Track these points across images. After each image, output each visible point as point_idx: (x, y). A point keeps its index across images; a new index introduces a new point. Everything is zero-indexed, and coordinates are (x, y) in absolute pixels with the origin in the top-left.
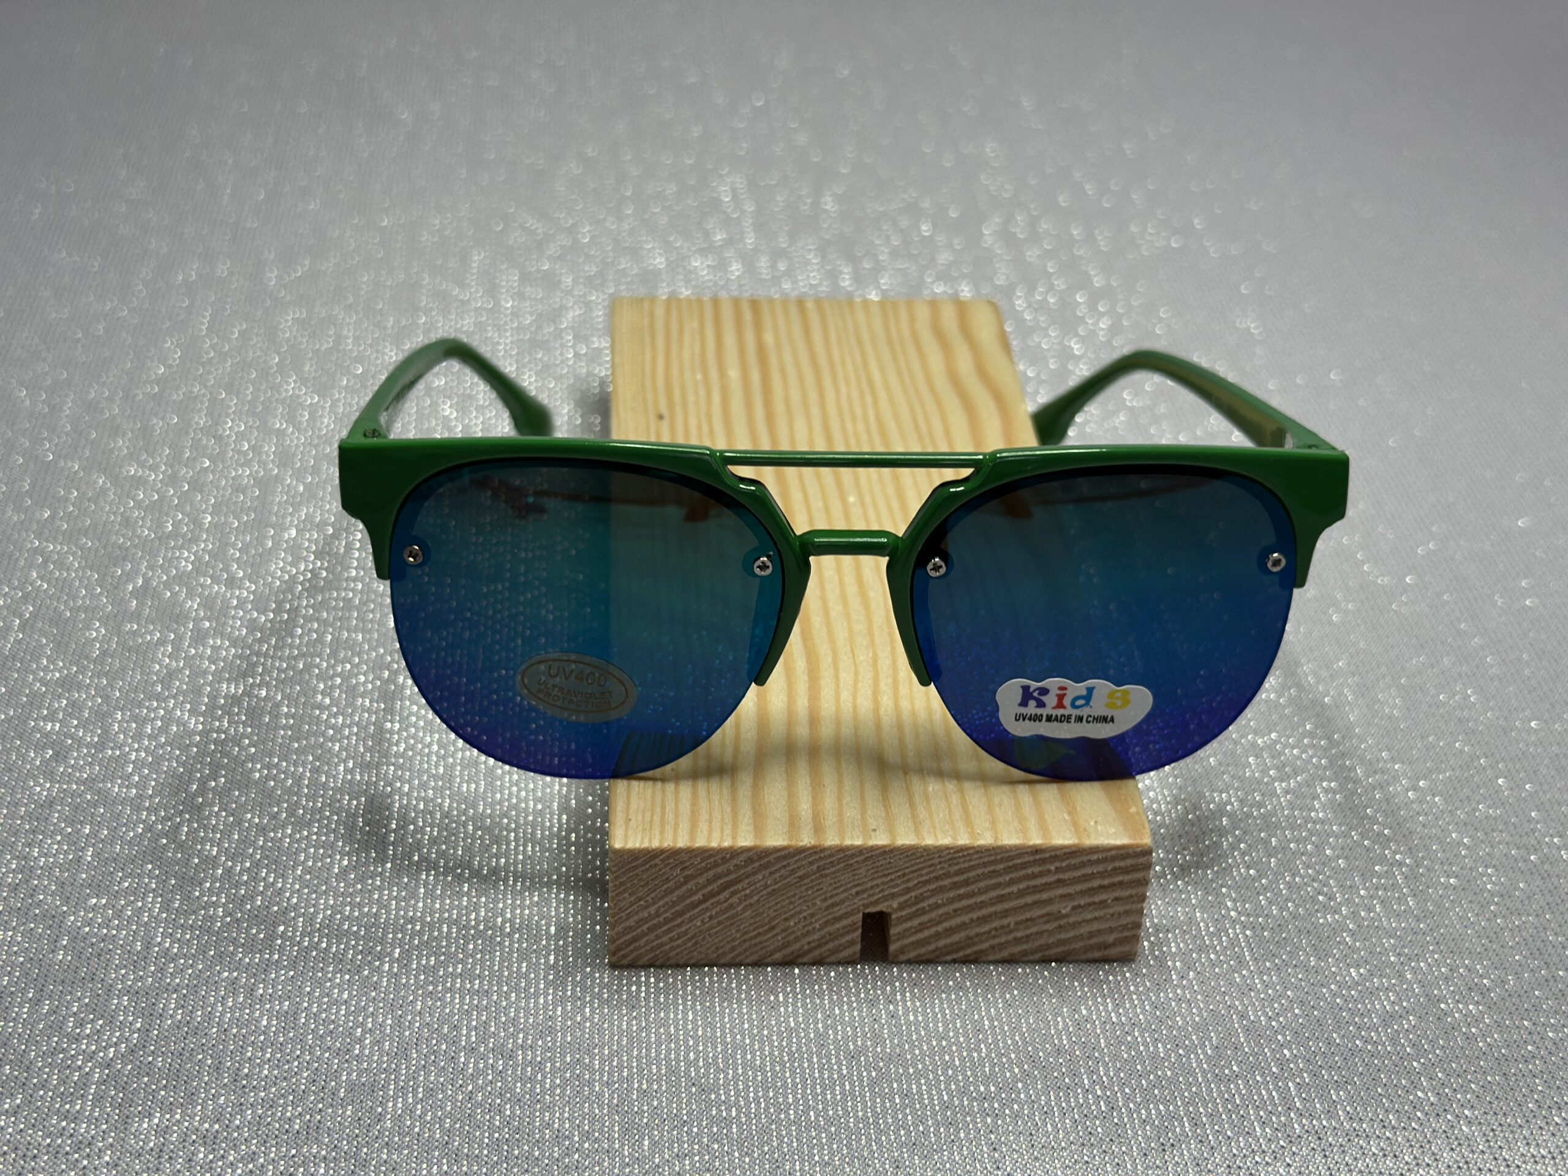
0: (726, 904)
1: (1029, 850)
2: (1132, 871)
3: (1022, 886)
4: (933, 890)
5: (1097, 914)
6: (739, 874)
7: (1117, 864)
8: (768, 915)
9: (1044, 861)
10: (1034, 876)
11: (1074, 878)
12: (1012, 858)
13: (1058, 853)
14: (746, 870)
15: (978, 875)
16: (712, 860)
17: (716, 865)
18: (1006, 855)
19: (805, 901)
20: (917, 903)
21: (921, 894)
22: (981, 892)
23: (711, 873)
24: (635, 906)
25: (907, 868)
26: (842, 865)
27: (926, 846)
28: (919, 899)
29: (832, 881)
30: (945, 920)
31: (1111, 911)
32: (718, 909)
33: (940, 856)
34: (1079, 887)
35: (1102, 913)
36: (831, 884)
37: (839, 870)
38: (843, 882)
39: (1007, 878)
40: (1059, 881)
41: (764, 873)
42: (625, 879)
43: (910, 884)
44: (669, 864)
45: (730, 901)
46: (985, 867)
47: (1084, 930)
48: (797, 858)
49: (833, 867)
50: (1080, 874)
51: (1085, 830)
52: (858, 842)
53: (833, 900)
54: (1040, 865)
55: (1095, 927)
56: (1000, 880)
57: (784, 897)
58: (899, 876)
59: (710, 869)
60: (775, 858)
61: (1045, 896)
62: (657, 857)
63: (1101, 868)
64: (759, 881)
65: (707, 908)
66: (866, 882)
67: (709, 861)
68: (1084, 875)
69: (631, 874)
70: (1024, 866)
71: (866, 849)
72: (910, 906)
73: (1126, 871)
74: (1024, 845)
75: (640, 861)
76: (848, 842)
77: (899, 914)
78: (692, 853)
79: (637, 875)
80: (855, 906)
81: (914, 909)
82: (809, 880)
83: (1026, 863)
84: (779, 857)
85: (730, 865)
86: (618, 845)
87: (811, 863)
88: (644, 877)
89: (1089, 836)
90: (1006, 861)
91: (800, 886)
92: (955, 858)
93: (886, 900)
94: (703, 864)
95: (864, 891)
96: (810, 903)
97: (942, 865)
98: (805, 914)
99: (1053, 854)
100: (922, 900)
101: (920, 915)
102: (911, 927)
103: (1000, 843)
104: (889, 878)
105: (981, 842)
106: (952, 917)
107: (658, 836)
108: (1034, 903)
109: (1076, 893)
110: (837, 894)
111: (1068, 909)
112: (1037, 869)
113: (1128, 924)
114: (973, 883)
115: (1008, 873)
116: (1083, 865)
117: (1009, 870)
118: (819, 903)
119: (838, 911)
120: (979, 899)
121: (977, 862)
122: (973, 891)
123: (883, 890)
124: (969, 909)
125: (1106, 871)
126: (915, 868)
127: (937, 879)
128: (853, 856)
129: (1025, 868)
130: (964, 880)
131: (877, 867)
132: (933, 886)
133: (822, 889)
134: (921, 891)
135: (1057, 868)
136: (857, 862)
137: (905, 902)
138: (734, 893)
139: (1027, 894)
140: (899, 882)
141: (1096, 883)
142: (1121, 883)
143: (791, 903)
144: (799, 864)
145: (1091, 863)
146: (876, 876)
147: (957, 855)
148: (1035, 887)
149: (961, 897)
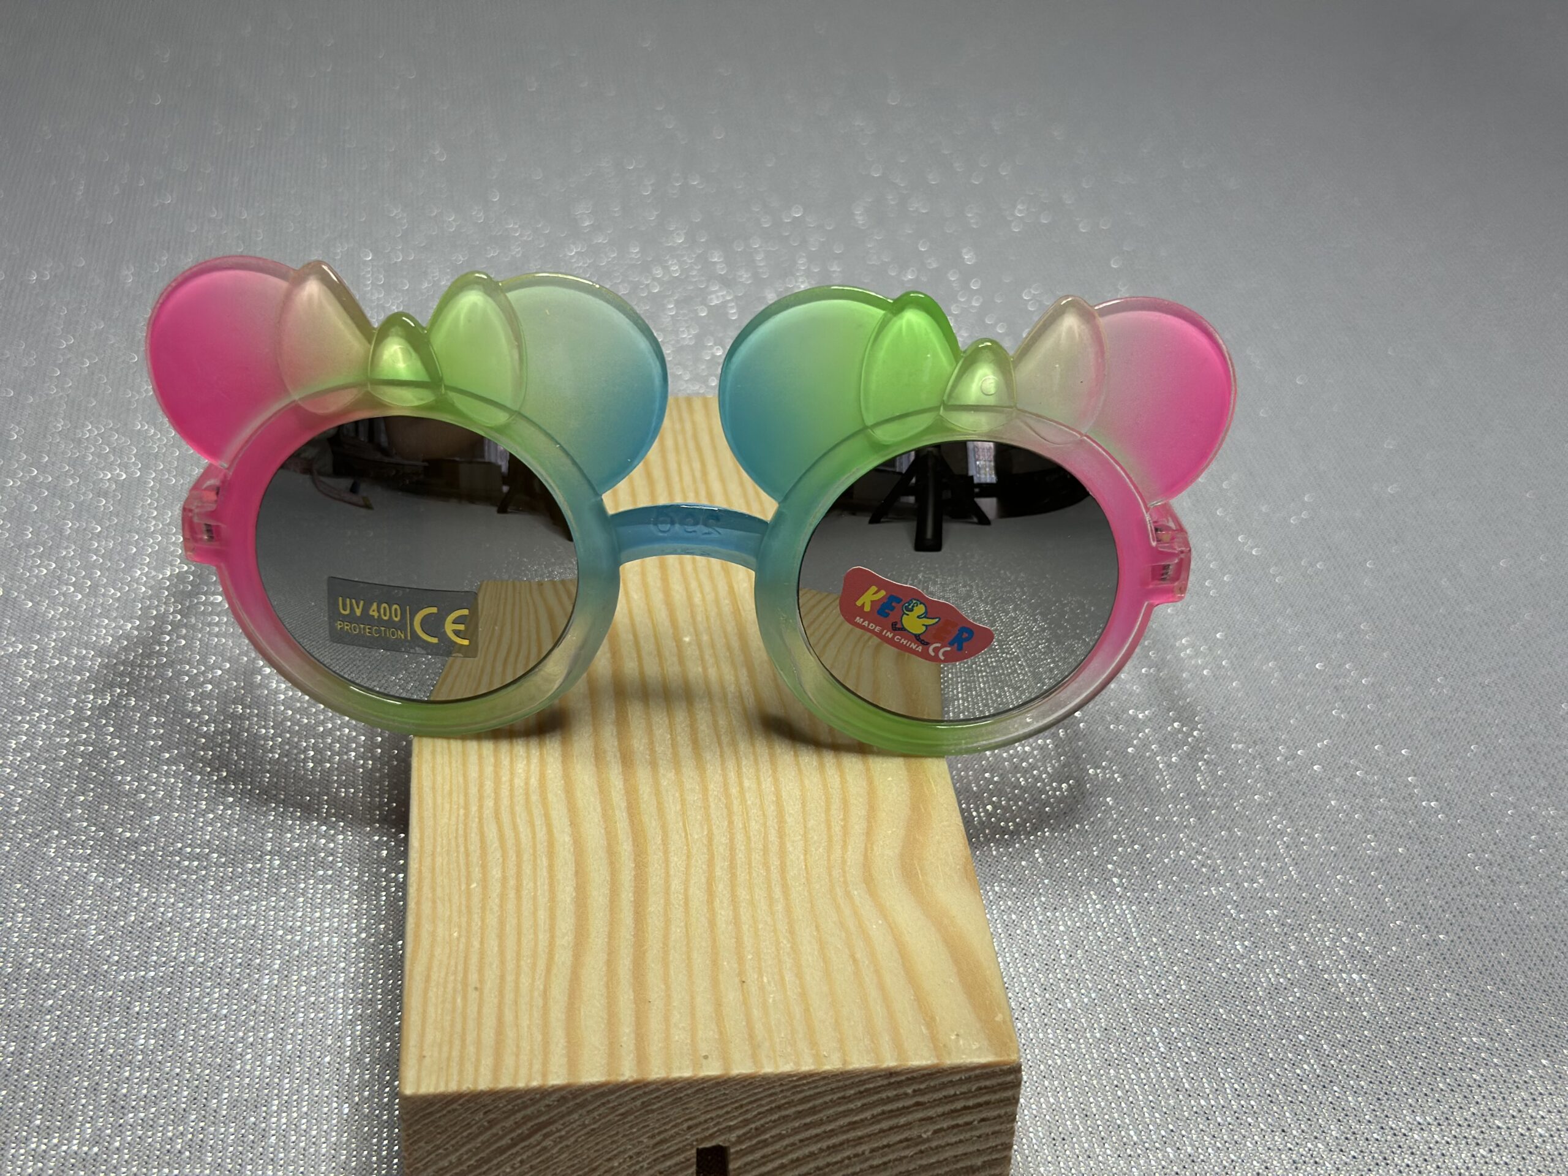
0: (538, 1148)
1: (883, 1073)
2: (1000, 1090)
3: (877, 1110)
4: (775, 1121)
5: (962, 1137)
6: (552, 1114)
7: (983, 1084)
8: (588, 1157)
9: (900, 1084)
10: (889, 1100)
11: (935, 1100)
12: (864, 1082)
13: (915, 1075)
14: (559, 1110)
15: (826, 1103)
16: (519, 1101)
17: (526, 1107)
18: (857, 1080)
19: (630, 1140)
20: (759, 1135)
21: (762, 1126)
22: (830, 1120)
23: (519, 1116)
24: (433, 1156)
25: (744, 1098)
26: (670, 1100)
27: (765, 1074)
28: (759, 1131)
29: (660, 1117)
30: (791, 1152)
31: (977, 1133)
32: (529, 1153)
33: (781, 1085)
34: (940, 1110)
35: (968, 1135)
36: (658, 1120)
37: (666, 1105)
38: (672, 1117)
39: (859, 1104)
40: (918, 1104)
41: (580, 1112)
42: (419, 1127)
43: (749, 1116)
44: (469, 1108)
45: (544, 1144)
46: (834, 1093)
47: (949, 1153)
48: (618, 1094)
49: (659, 1102)
50: (941, 1096)
51: (945, 1046)
52: (687, 1074)
53: (662, 1136)
54: (895, 1090)
55: (961, 1150)
56: (851, 1106)
57: (605, 1137)
58: (736, 1108)
59: (519, 1111)
60: (592, 1096)
61: (902, 1120)
62: (456, 1101)
63: (964, 1088)
64: (575, 1121)
65: (518, 1152)
66: (699, 1116)
67: (516, 1103)
68: (945, 1097)
69: (426, 1121)
70: (877, 1090)
71: (697, 1081)
72: (750, 1139)
73: (991, 1090)
74: (876, 1067)
75: (436, 1107)
76: (676, 1074)
77: (738, 1148)
78: (495, 1096)
79: (433, 1121)
80: (689, 1141)
81: (754, 1141)
82: (632, 1117)
83: (879, 1087)
84: (597, 1094)
85: (541, 1107)
86: (409, 1091)
87: (634, 1099)
88: (441, 1123)
89: (949, 1054)
90: (858, 1086)
91: (624, 1123)
92: (799, 1086)
93: (722, 1134)
94: (510, 1107)
95: (697, 1125)
96: (635, 1142)
97: (784, 1094)
98: (631, 1153)
99: (909, 1076)
100: (764, 1132)
101: (762, 1148)
102: (753, 1161)
103: (850, 1067)
104: (725, 1110)
105: (827, 1067)
106: (800, 1148)
107: (455, 1077)
108: (891, 1128)
109: (939, 1116)
110: (666, 1130)
111: (929, 1133)
112: (891, 1093)
113: (996, 1146)
114: (820, 1111)
115: (860, 1098)
116: (944, 1086)
117: (861, 1094)
118: (645, 1141)
119: (668, 1147)
120: (829, 1128)
121: (824, 1089)
122: (821, 1120)
123: (718, 1123)
124: (817, 1138)
125: (970, 1091)
126: (753, 1099)
127: (779, 1108)
128: (680, 1089)
129: (879, 1092)
130: (810, 1108)
131: (711, 1099)
132: (775, 1117)
133: (648, 1126)
134: (762, 1122)
135: (914, 1091)
136: (688, 1095)
137: (744, 1134)
138: (546, 1136)
139: (883, 1119)
140: (736, 1114)
141: (959, 1105)
142: (987, 1103)
143: (613, 1142)
144: (621, 1100)
145: (952, 1084)
146: (709, 1108)
147: (801, 1083)
148: (892, 1111)
149: (807, 1126)
